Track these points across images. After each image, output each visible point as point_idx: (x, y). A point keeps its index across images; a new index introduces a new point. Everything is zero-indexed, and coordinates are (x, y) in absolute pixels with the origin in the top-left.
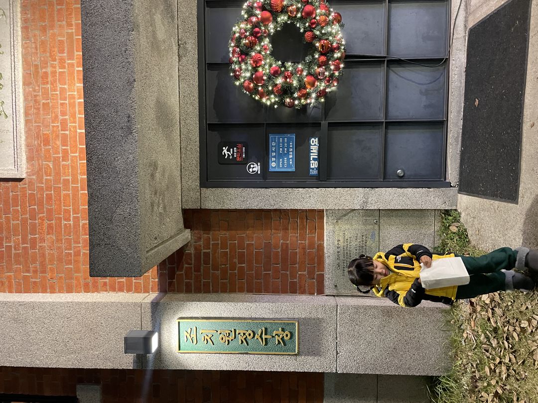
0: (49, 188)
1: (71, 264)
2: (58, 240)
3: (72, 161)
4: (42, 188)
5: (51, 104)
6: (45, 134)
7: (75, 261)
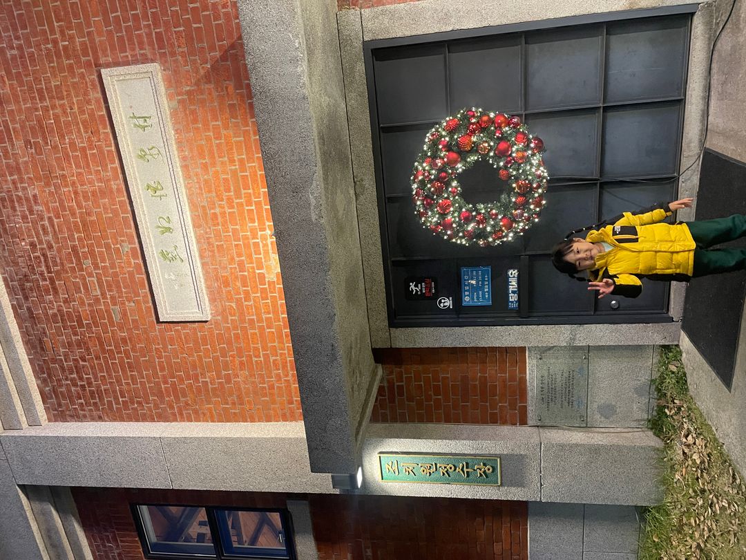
0: (235, 328)
1: (266, 396)
2: (251, 376)
3: (254, 301)
4: (229, 328)
5: (225, 246)
6: (224, 276)
7: (270, 394)
